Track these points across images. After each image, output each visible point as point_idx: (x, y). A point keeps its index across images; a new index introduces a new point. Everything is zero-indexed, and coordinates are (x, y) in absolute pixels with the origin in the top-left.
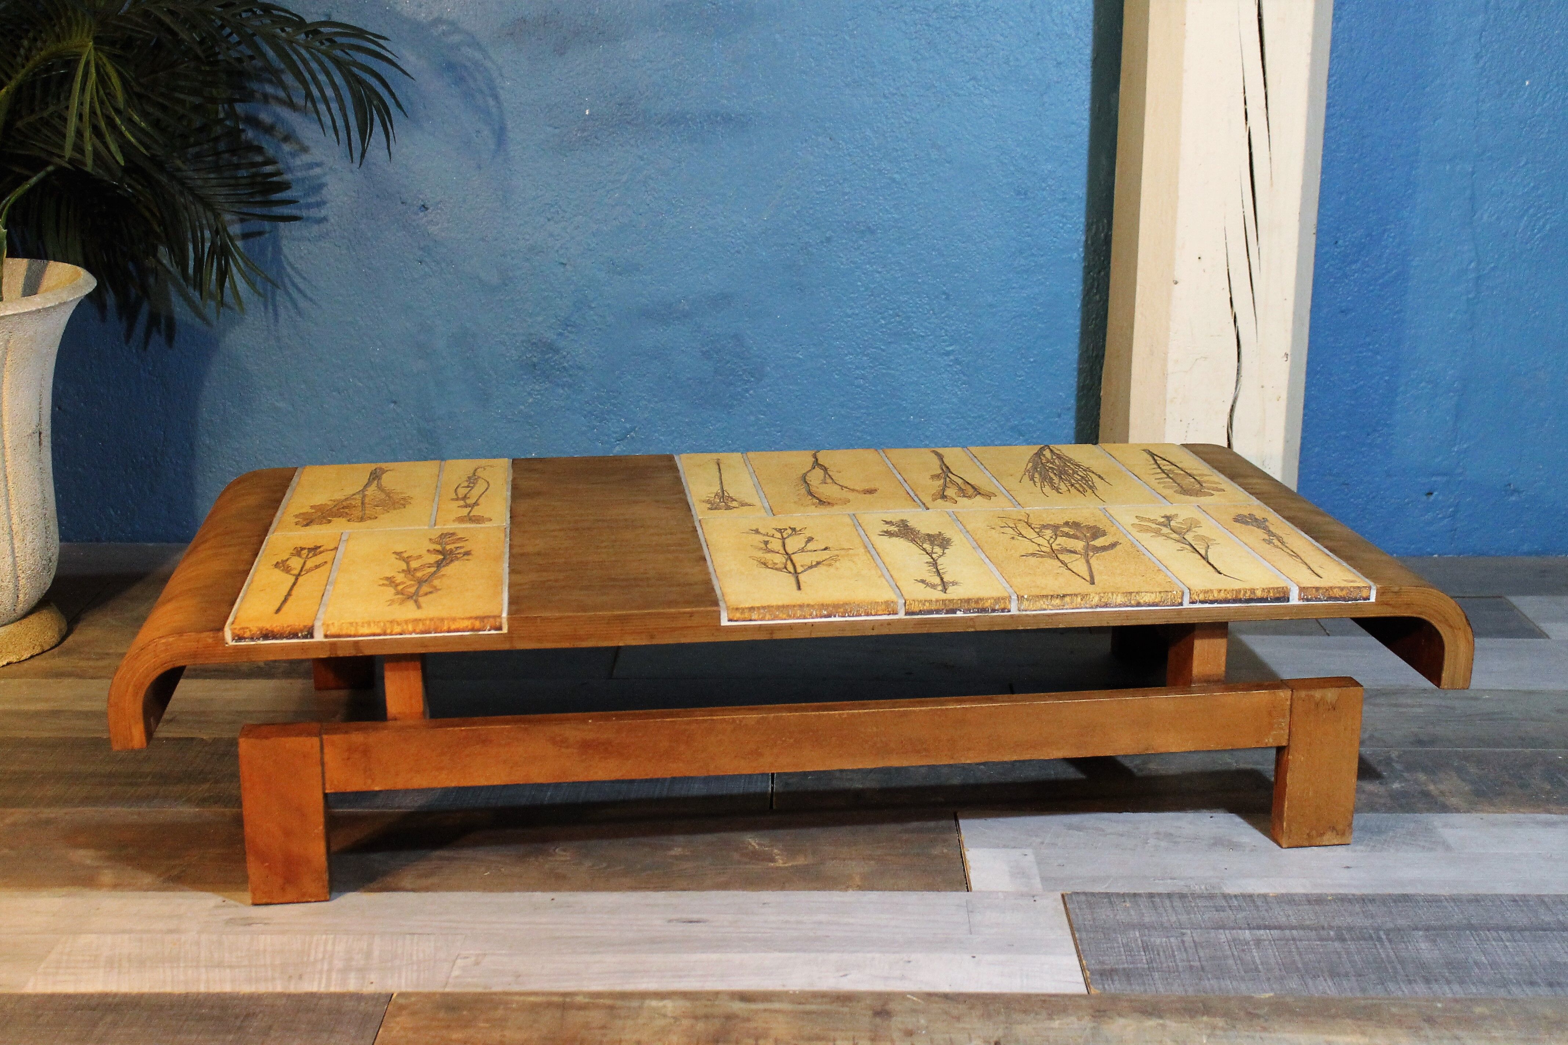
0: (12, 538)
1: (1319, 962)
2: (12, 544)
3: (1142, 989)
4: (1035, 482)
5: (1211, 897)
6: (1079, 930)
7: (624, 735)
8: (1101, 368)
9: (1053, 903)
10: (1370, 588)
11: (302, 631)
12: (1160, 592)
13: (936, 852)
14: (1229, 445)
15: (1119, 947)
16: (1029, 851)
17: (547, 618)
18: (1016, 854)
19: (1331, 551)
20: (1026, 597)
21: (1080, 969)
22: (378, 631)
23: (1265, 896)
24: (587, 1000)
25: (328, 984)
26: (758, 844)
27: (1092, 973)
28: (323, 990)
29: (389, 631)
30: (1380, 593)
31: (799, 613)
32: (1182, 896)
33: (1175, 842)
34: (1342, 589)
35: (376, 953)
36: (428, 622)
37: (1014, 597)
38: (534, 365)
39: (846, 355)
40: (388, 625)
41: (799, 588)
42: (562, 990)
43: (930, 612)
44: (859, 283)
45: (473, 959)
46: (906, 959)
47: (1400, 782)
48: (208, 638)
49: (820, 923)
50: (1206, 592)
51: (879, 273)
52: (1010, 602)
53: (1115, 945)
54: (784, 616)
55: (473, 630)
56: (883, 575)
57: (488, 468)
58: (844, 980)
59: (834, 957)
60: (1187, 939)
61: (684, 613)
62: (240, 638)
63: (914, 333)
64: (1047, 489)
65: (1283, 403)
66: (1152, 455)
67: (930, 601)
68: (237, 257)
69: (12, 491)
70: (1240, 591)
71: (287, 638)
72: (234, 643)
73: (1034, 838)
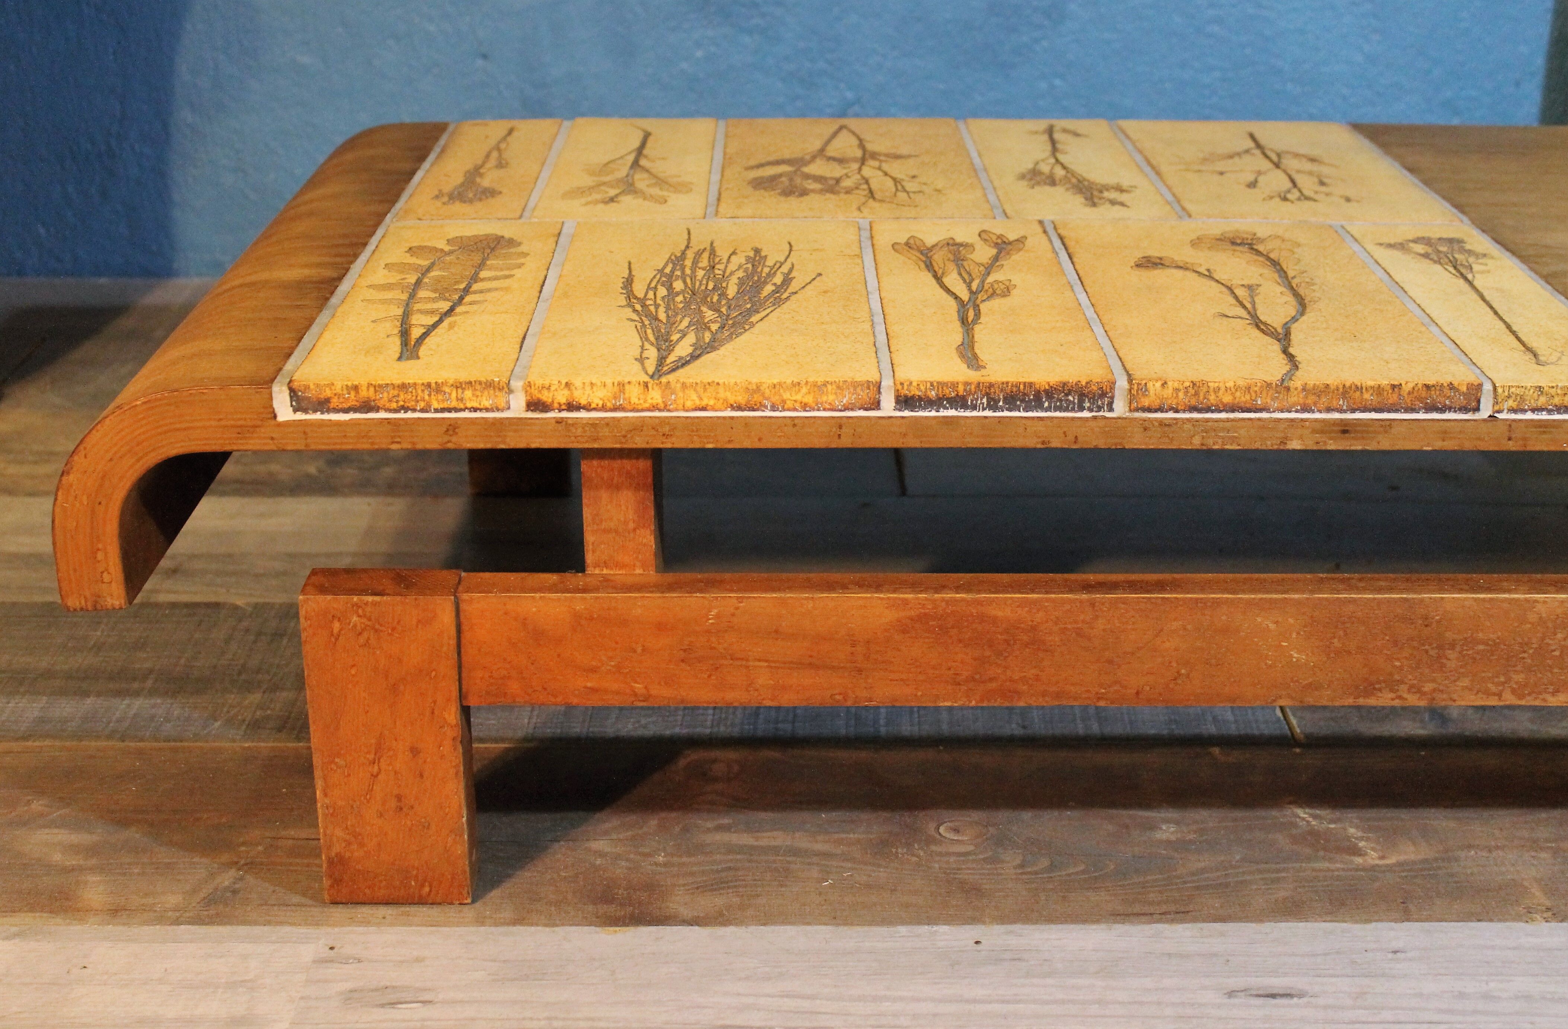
26: (1315, 817)
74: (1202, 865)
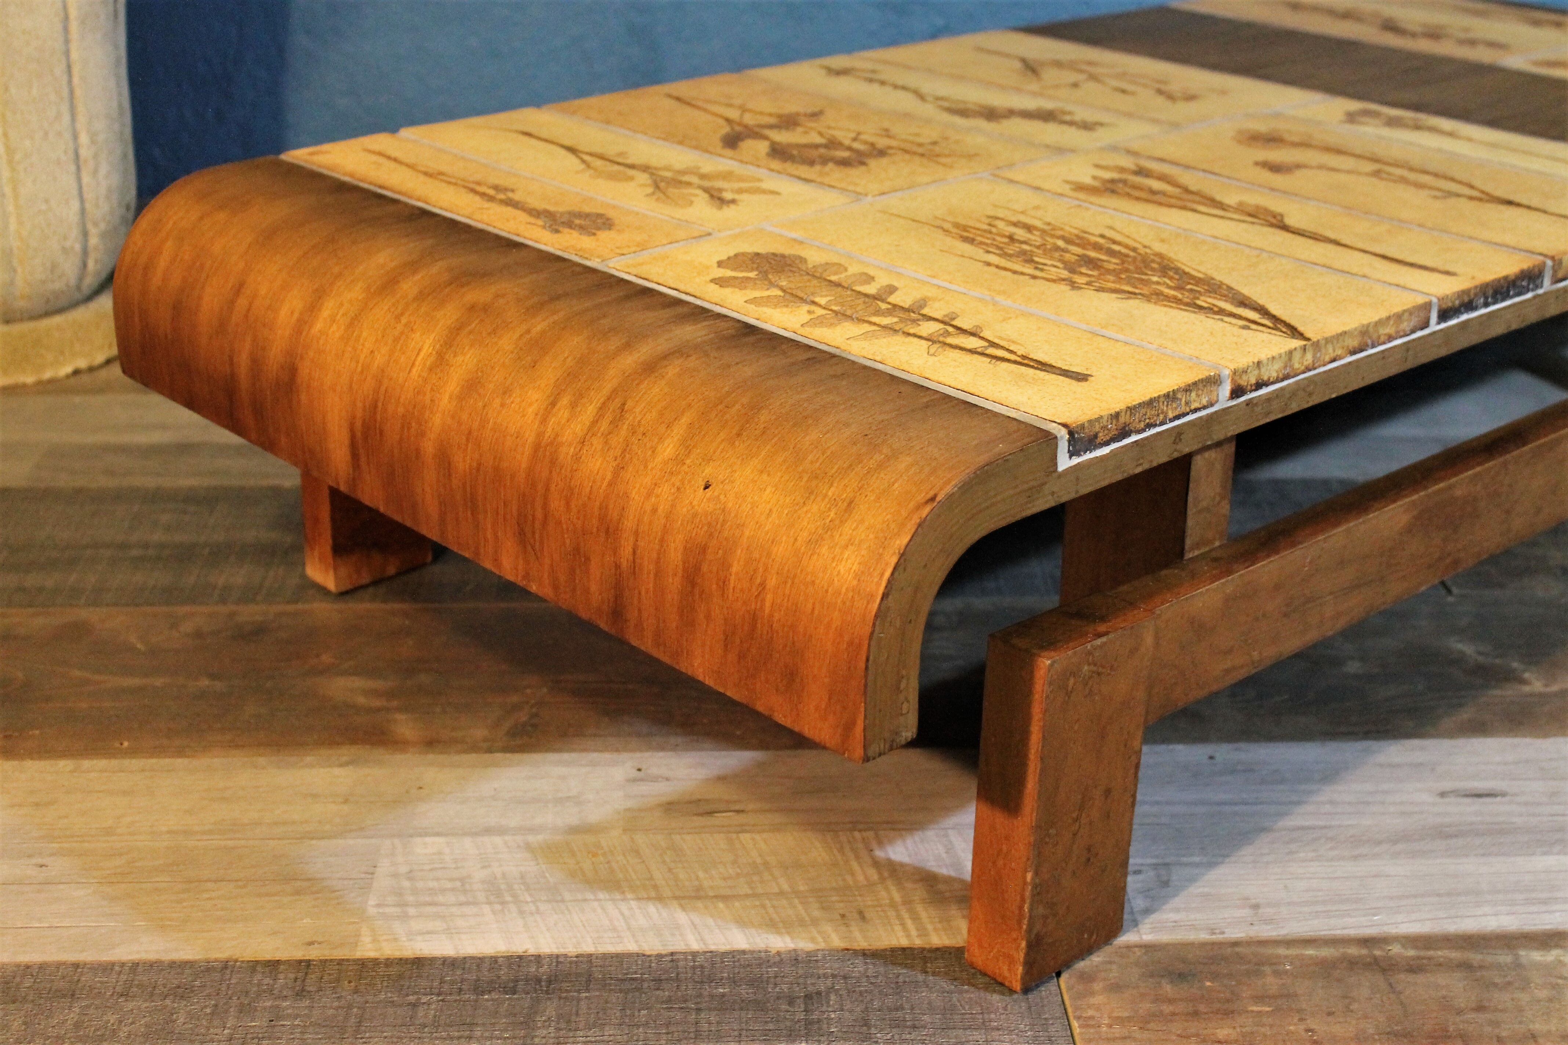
0: (79, 169)
2: (79, 180)
24: (1411, 953)
69: (78, 92)
74: (1391, 693)
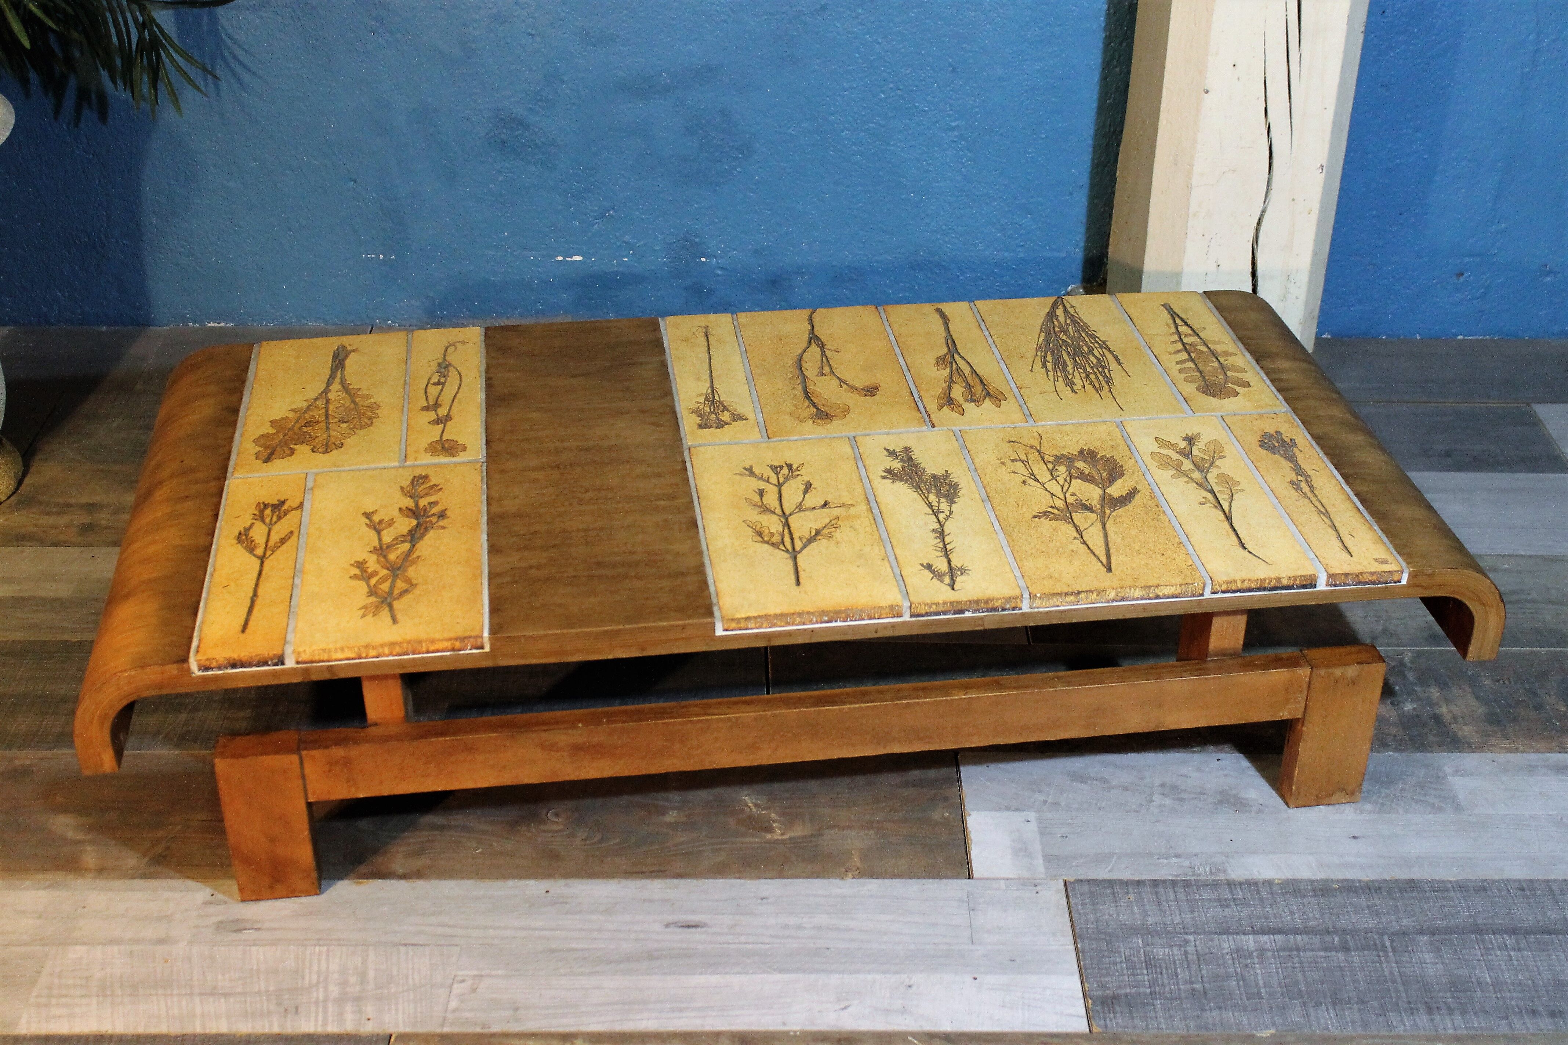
1: (1322, 983)
3: (1144, 1024)
4: (1047, 371)
5: (1215, 885)
6: (1082, 939)
7: (615, 737)
8: (1119, 144)
9: (1054, 895)
10: (1402, 572)
11: (272, 659)
12: (1180, 585)
13: (936, 816)
14: (1255, 290)
15: (1121, 962)
16: (1032, 815)
17: (533, 637)
18: (1018, 818)
19: (1363, 501)
20: (1038, 595)
21: (1081, 995)
22: (353, 655)
23: (1269, 883)
25: (325, 1024)
26: (756, 805)
27: (1094, 1003)
28: (320, 1030)
29: (364, 655)
30: (1413, 576)
31: (798, 620)
32: (1187, 884)
33: (1181, 800)
34: (1372, 574)
35: (371, 974)
36: (405, 645)
37: (1026, 596)
38: (503, 142)
39: (842, 131)
40: (363, 649)
41: (798, 583)
42: (561, 1030)
43: (938, 613)
44: (857, 55)
45: (469, 982)
46: (907, 982)
47: (1412, 701)
48: (173, 670)
49: (819, 928)
50: (1229, 582)
51: (879, 43)
52: (1021, 601)
53: (1118, 959)
54: (783, 624)
55: (453, 650)
56: (886, 557)
57: (459, 345)
58: (845, 1013)
59: (834, 979)
60: (1190, 949)
61: (676, 626)
62: (207, 668)
63: (916, 107)
64: (1060, 384)
65: (1314, 217)
66: (1173, 314)
67: (937, 604)
68: (169, 48)
70: (1265, 580)
71: (257, 665)
72: (200, 673)
73: (1036, 795)
74: (682, 839)
